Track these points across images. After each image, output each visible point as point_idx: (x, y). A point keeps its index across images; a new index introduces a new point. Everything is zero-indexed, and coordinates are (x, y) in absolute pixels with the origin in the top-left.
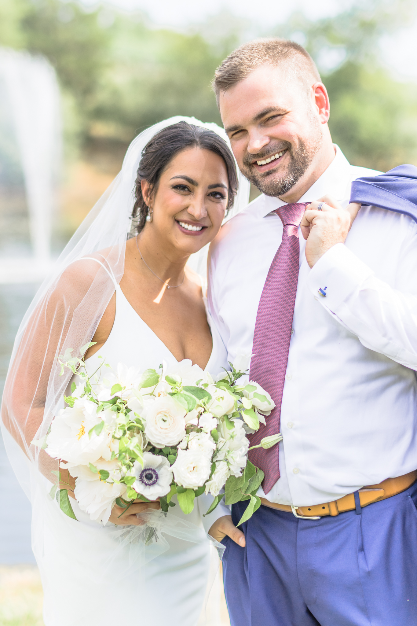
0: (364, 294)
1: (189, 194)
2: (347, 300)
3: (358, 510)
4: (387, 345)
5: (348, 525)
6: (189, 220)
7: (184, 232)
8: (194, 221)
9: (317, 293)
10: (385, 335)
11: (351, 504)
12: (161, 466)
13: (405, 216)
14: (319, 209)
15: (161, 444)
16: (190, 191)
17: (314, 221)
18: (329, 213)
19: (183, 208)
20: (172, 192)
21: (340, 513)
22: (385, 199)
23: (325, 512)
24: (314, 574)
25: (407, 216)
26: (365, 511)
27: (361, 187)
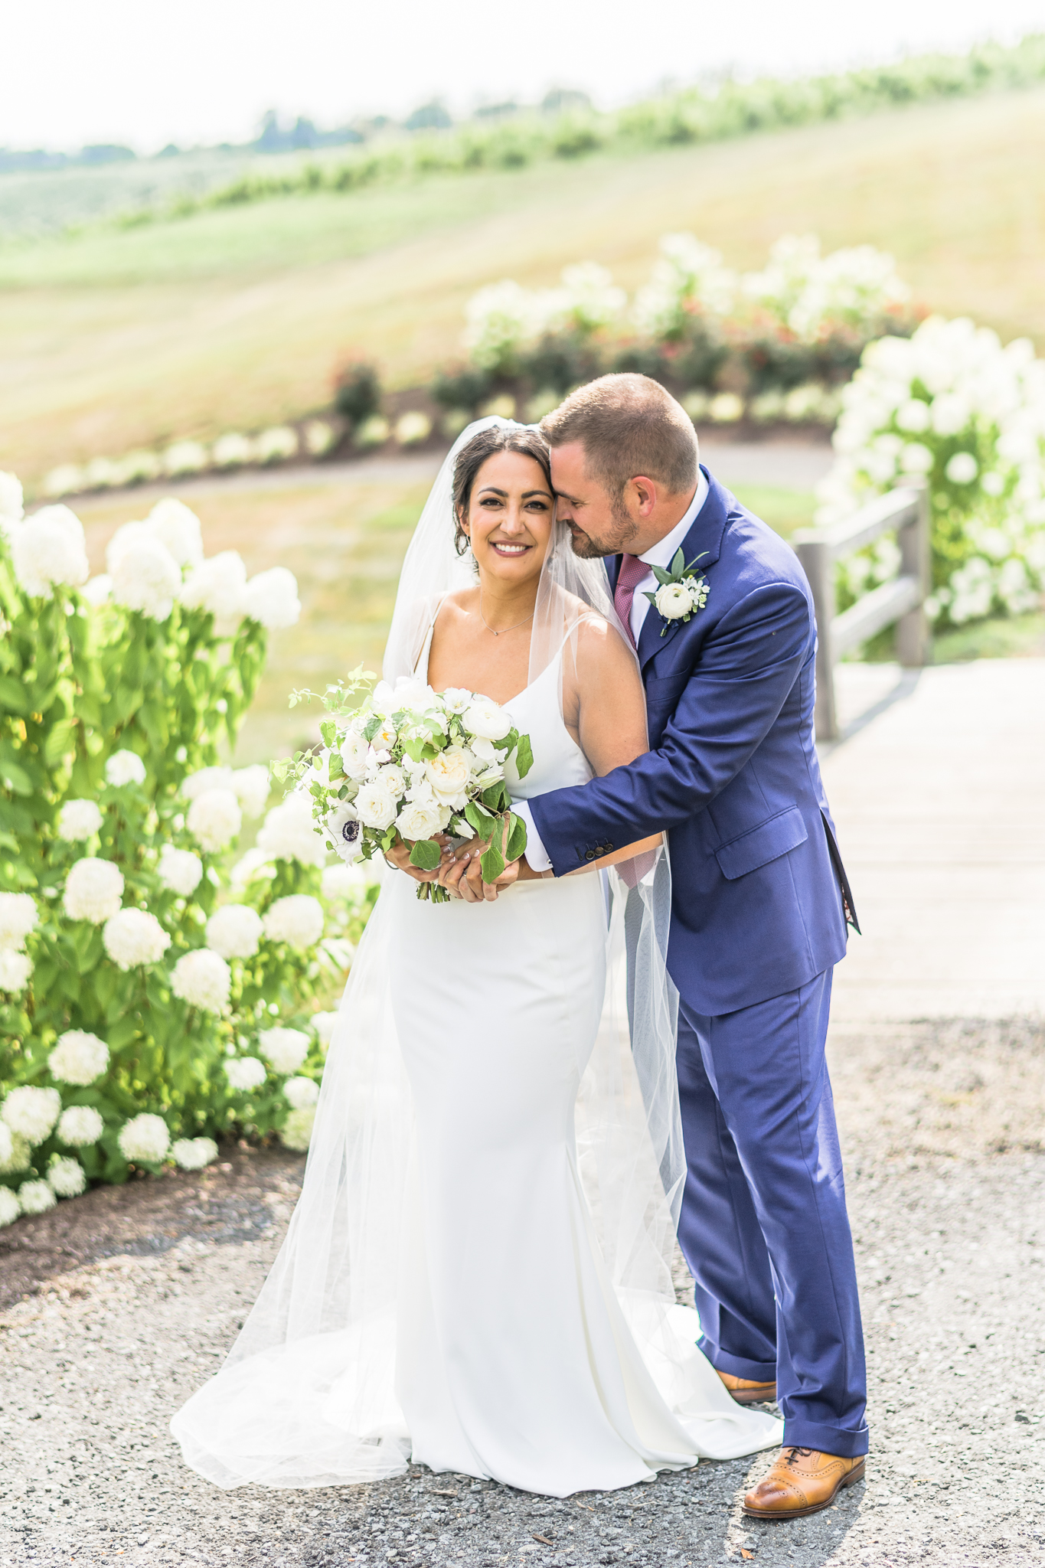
1: (501, 509)
6: (504, 539)
7: (501, 555)
8: (511, 541)
16: (501, 505)
19: (494, 527)
20: (481, 509)
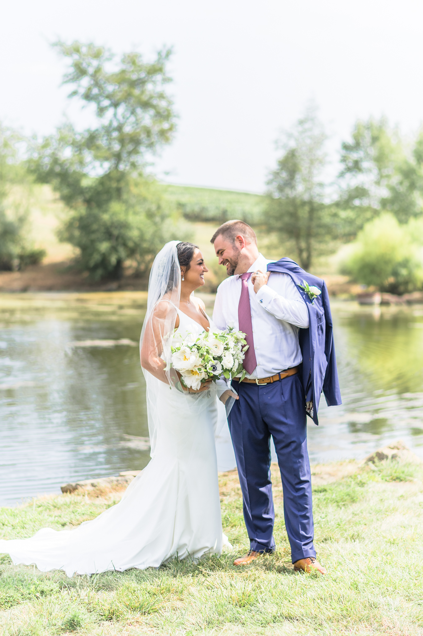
0: (275, 300)
2: (269, 303)
3: (280, 380)
4: (284, 316)
5: (277, 386)
9: (259, 301)
10: (283, 313)
11: (277, 379)
12: (216, 364)
13: (286, 275)
14: (257, 274)
15: (216, 356)
17: (256, 278)
18: (260, 275)
20: (198, 266)
21: (274, 382)
22: (279, 269)
23: (269, 381)
24: (266, 404)
25: (287, 274)
26: (283, 381)
27: (270, 266)
